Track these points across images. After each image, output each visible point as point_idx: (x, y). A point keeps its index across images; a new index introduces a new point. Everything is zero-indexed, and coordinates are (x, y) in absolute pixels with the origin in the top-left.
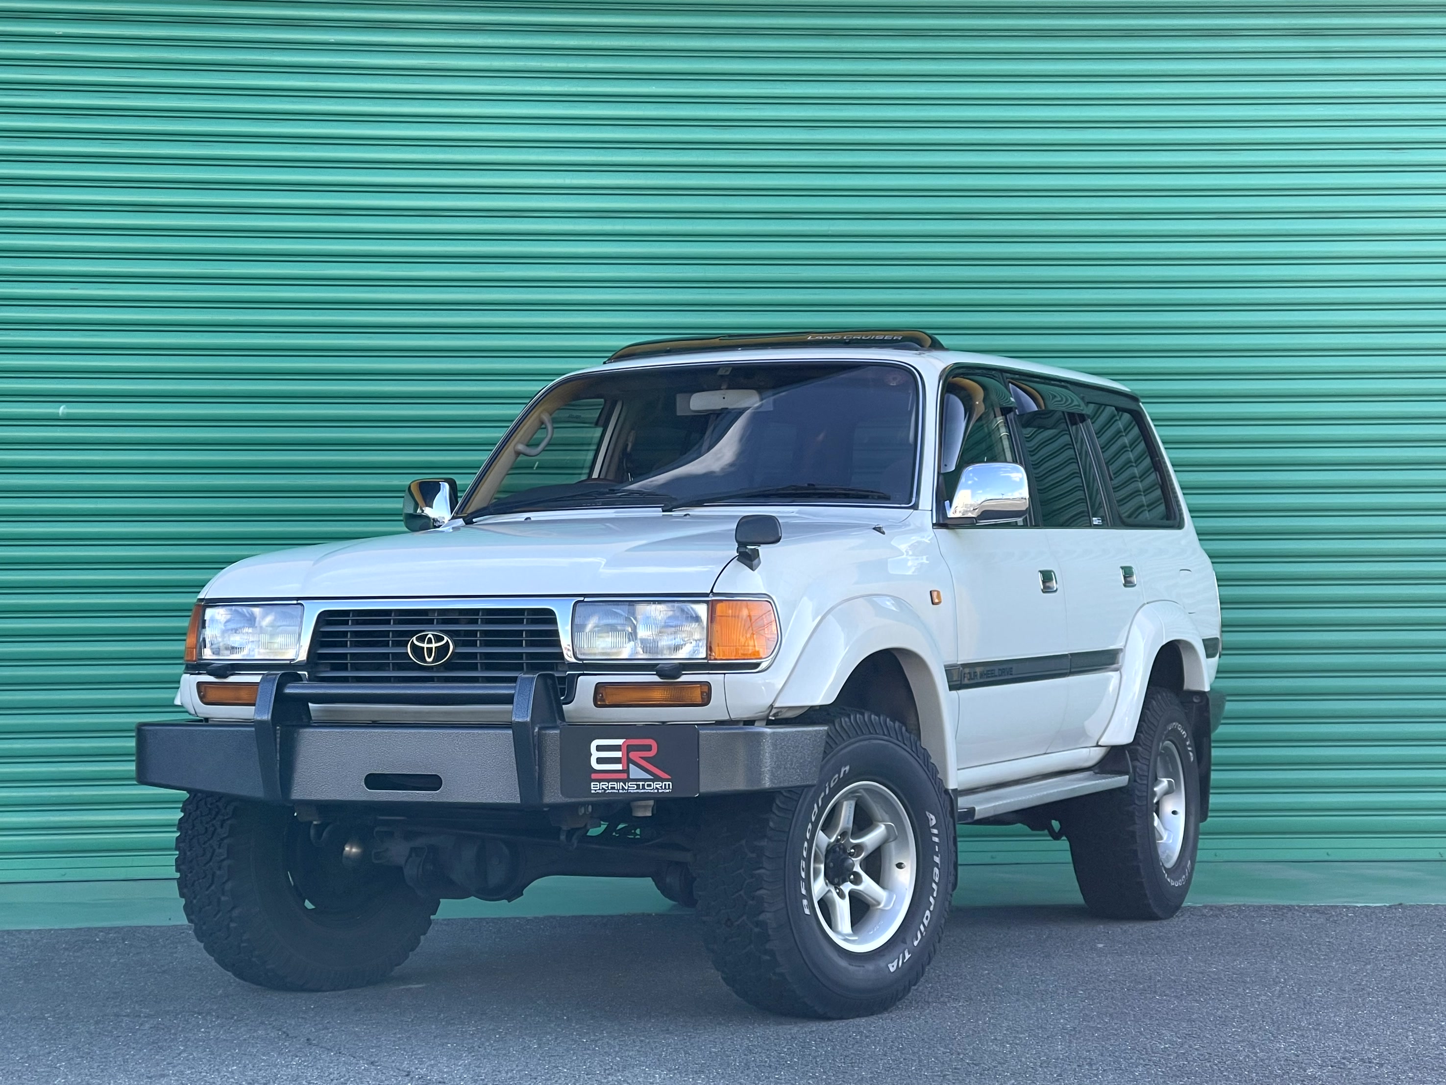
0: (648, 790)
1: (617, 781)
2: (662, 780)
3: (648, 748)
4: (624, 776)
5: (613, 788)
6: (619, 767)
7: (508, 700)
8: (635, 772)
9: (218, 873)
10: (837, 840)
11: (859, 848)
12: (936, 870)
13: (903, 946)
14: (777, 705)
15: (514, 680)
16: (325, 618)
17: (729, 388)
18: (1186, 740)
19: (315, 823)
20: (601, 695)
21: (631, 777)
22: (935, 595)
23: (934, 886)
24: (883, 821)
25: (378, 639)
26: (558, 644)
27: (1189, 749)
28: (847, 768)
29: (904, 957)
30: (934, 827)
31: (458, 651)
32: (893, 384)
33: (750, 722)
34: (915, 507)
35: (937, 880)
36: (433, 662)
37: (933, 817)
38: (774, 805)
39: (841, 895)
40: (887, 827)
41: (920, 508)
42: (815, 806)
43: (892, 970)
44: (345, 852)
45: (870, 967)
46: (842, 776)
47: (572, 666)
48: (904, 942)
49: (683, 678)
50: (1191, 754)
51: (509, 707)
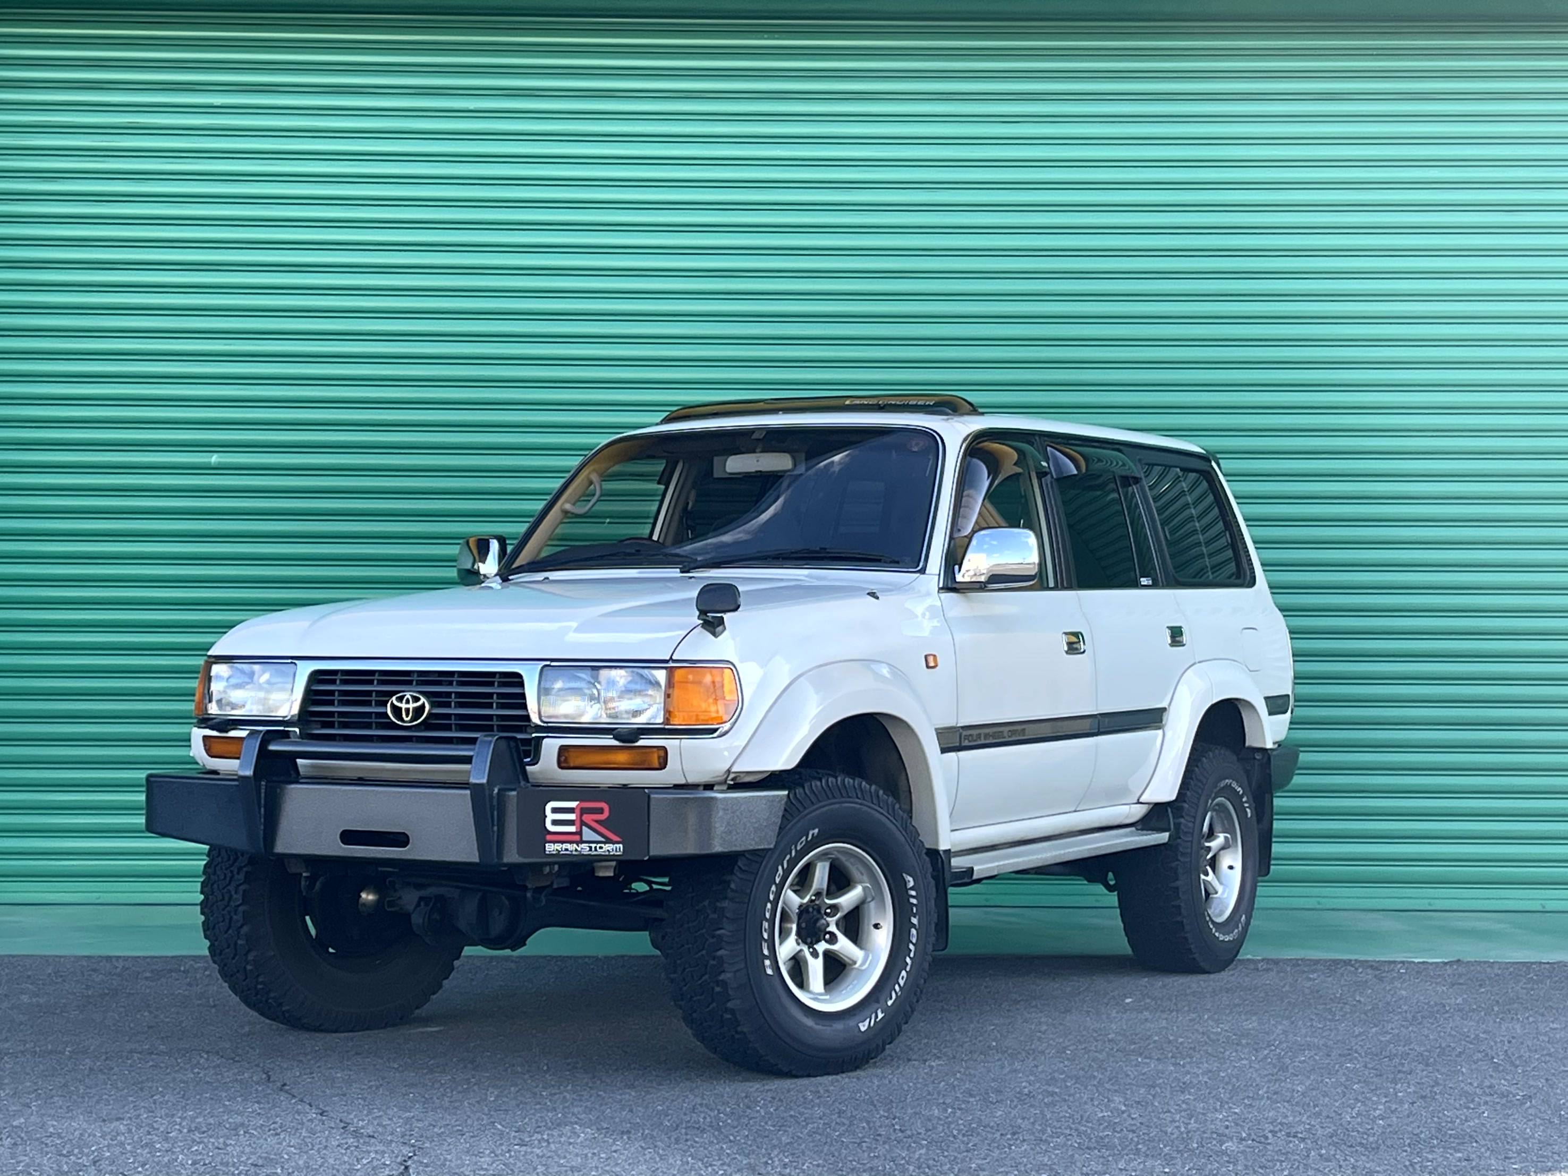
0: (600, 851)
1: (571, 842)
2: (614, 843)
3: (601, 811)
4: (577, 838)
5: (567, 850)
6: (572, 829)
7: (468, 760)
8: (588, 834)
9: (235, 917)
10: (811, 901)
11: (836, 908)
12: (914, 931)
13: (877, 1005)
14: (734, 770)
15: (473, 741)
16: (316, 677)
17: (763, 451)
18: (1242, 796)
19: (304, 874)
20: (565, 757)
21: (584, 839)
22: (931, 659)
23: (911, 947)
24: (861, 882)
25: (362, 698)
26: (524, 706)
27: (1246, 805)
28: (816, 831)
29: (877, 1017)
30: (912, 889)
31: (435, 711)
32: (915, 449)
33: (709, 787)
34: (923, 571)
35: (914, 941)
36: (411, 721)
37: (911, 879)
38: (736, 867)
39: (815, 954)
40: (864, 889)
41: (927, 572)
42: (780, 868)
43: (863, 1029)
44: (361, 901)
45: (839, 1026)
46: (810, 838)
47: (538, 728)
48: (878, 1002)
49: (641, 743)
50: (1248, 810)
51: (466, 767)
